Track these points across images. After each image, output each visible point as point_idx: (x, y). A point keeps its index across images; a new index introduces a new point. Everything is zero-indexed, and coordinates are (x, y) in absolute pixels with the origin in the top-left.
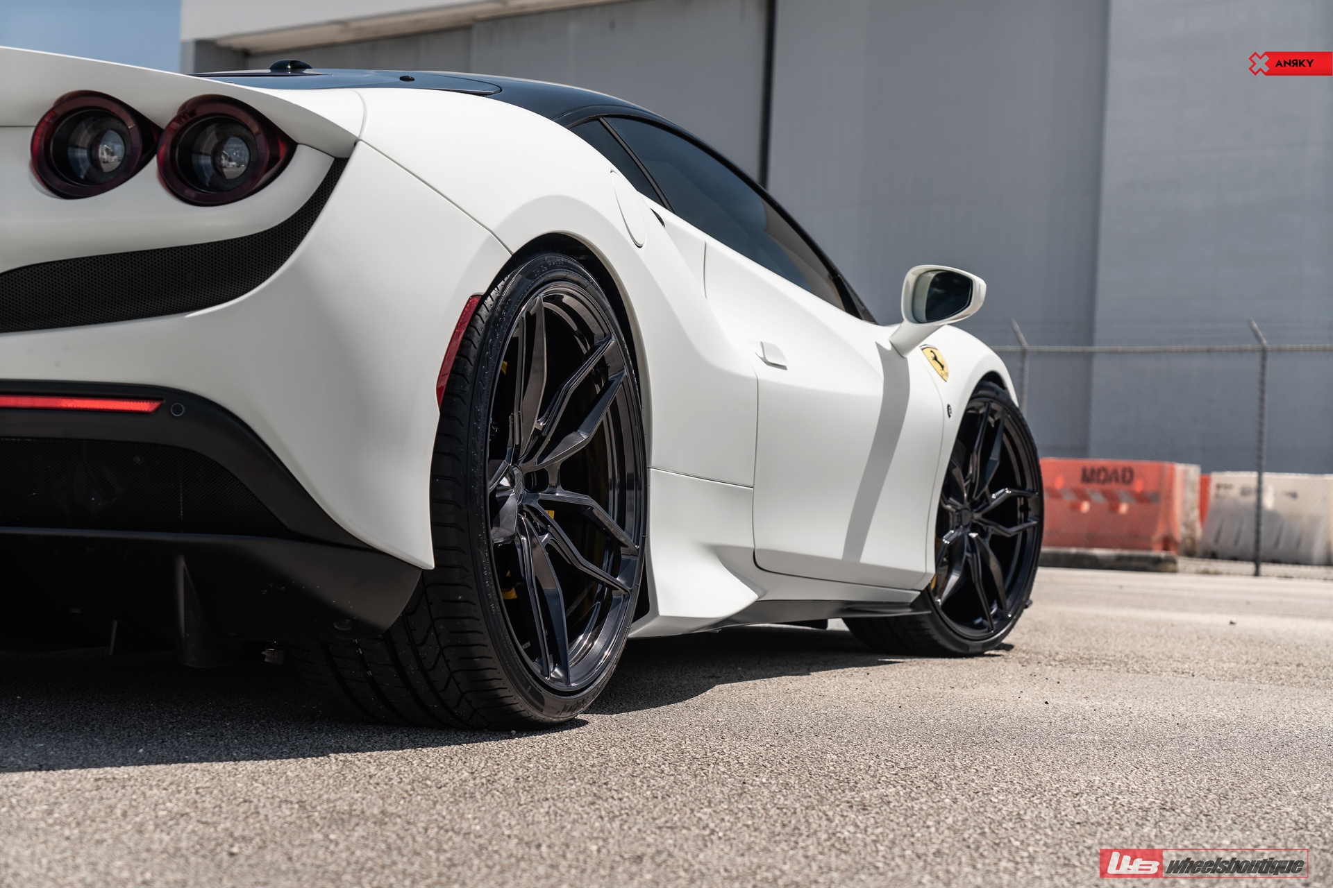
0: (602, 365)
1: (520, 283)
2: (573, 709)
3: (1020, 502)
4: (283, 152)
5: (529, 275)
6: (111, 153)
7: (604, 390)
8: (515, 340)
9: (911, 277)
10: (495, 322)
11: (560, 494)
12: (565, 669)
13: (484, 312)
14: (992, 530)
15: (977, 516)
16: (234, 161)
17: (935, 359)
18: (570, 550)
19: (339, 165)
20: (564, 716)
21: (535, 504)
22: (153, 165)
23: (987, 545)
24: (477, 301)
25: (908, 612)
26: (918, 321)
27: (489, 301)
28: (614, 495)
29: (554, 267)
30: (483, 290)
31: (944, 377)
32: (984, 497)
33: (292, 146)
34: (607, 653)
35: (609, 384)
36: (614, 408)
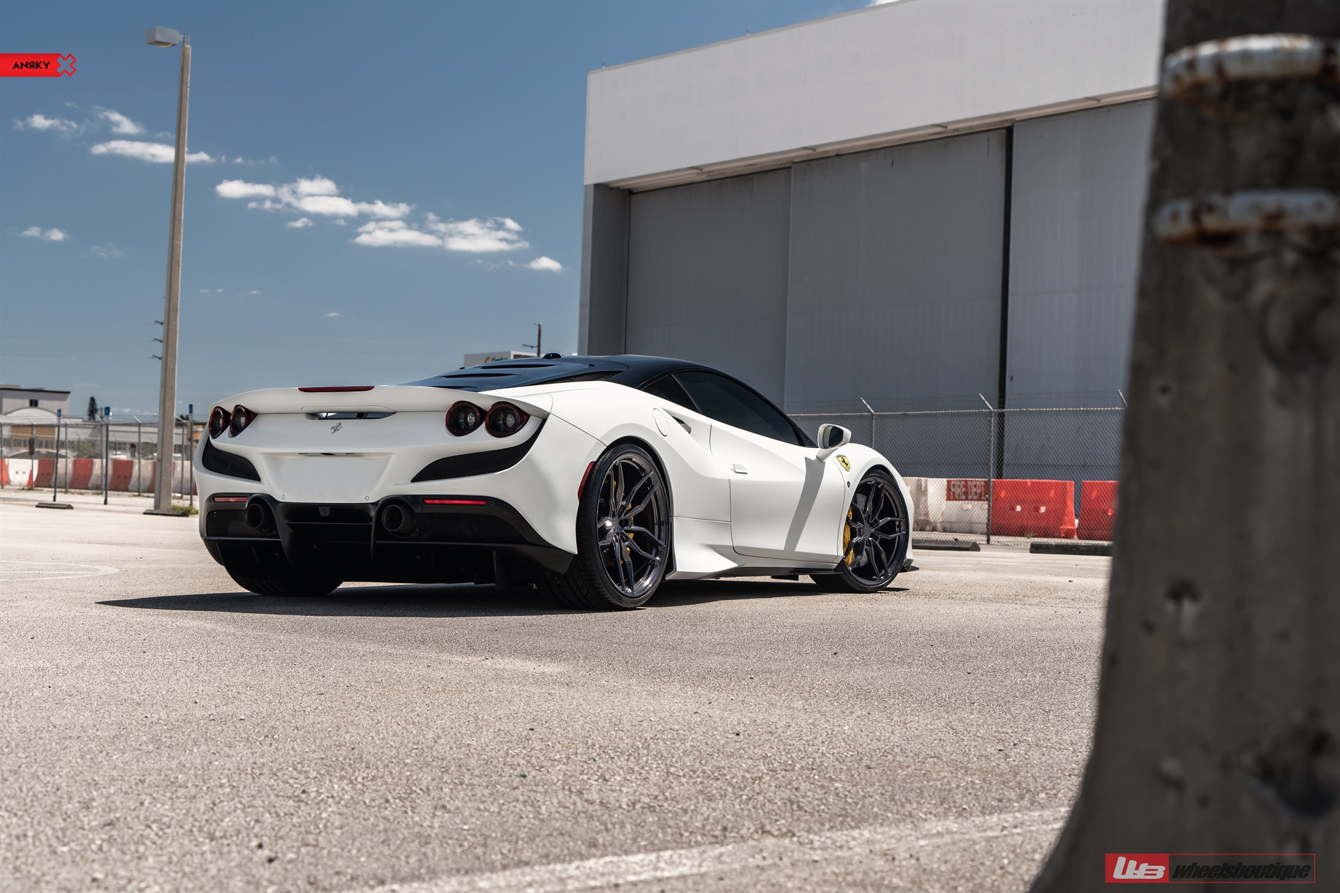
0: (649, 479)
1: (610, 456)
2: (636, 603)
3: (897, 523)
4: (525, 418)
5: (614, 453)
6: (471, 419)
7: (651, 489)
8: (609, 475)
9: (821, 429)
10: (600, 470)
11: (633, 527)
12: (632, 589)
13: (597, 467)
14: (881, 536)
15: (873, 530)
16: (510, 421)
17: (844, 461)
18: (637, 548)
19: (544, 421)
20: (632, 606)
21: (623, 531)
22: (484, 424)
23: (877, 543)
24: (593, 464)
25: (833, 573)
26: (826, 448)
27: (599, 463)
28: (657, 528)
29: (625, 449)
30: (595, 460)
31: (847, 469)
32: (876, 521)
33: (528, 416)
34: (650, 586)
35: (653, 487)
36: (655, 494)
